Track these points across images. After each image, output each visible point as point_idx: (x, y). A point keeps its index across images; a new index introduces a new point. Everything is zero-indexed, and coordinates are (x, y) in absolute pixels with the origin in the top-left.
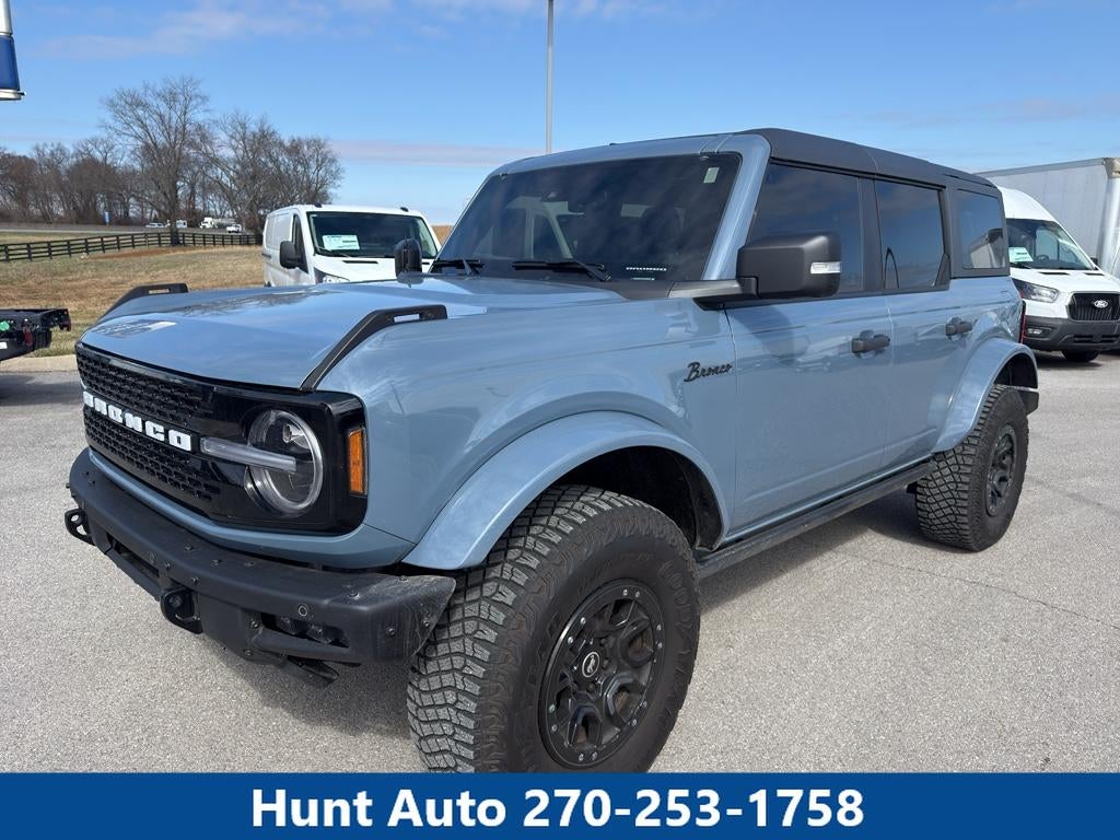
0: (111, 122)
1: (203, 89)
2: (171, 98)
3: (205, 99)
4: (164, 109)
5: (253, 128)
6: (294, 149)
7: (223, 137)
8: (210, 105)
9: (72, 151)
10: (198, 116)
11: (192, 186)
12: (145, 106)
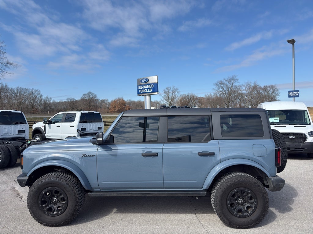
0: (215, 88)
1: (237, 78)
2: (229, 81)
3: (237, 80)
4: (228, 83)
5: (252, 85)
6: (265, 89)
7: (244, 88)
8: (239, 81)
9: (213, 95)
10: (236, 84)
11: (241, 100)
12: (223, 84)
